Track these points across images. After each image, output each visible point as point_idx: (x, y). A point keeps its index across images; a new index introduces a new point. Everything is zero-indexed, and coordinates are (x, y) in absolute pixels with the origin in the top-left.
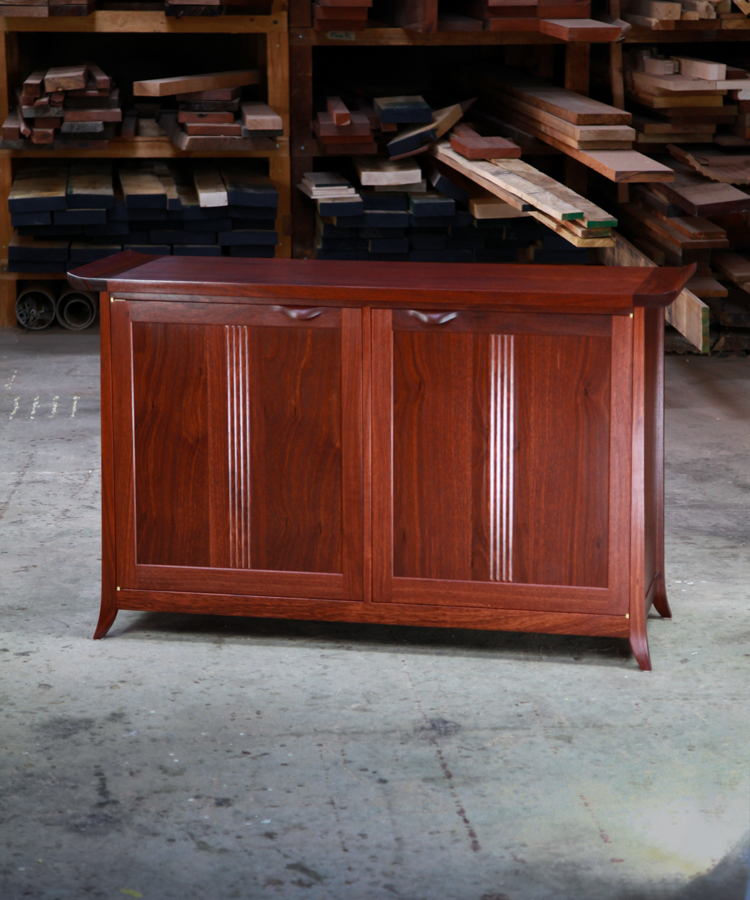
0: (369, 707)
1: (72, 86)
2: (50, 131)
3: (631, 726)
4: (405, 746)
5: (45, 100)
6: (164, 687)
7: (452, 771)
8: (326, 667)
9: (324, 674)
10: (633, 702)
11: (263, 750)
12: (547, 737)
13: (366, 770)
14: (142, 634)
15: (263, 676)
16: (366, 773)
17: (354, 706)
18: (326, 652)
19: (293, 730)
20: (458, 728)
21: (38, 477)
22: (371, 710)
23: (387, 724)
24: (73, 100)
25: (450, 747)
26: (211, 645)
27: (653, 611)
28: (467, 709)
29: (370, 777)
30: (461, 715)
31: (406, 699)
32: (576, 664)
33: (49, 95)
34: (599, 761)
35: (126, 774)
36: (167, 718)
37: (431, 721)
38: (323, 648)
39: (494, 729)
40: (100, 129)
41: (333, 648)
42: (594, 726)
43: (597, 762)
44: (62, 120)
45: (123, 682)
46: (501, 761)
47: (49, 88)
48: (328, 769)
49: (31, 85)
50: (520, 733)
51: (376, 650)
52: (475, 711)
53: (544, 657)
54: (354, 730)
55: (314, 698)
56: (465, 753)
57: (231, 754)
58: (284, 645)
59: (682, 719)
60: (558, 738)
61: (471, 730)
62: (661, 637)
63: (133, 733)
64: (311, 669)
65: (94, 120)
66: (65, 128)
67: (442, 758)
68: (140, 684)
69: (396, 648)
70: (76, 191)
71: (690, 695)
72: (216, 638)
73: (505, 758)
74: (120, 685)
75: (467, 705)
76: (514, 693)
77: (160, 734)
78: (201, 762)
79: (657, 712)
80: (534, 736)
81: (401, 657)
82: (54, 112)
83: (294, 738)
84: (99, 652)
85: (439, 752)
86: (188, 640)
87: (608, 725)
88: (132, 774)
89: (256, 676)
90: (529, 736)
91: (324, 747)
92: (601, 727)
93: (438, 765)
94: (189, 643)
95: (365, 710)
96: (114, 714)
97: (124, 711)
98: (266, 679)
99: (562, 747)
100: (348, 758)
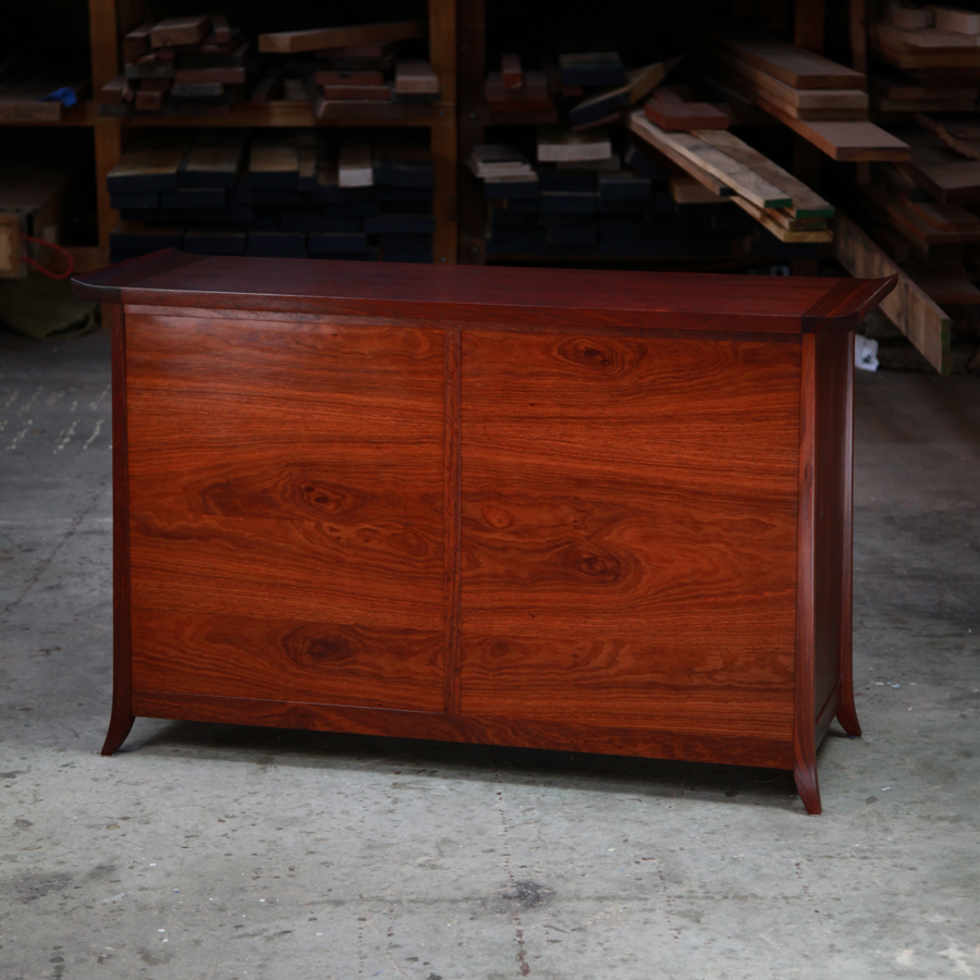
0: (441, 861)
1: (184, 40)
2: (157, 94)
3: (785, 898)
4: (476, 923)
5: (151, 57)
6: (178, 827)
7: (532, 964)
8: (396, 801)
9: (391, 812)
10: (794, 861)
11: (285, 925)
12: (670, 912)
13: (416, 959)
14: (168, 748)
15: (310, 814)
16: (415, 964)
17: (421, 860)
18: (401, 779)
19: (332, 895)
20: (552, 895)
21: (96, 527)
22: (441, 867)
23: (459, 889)
24: (184, 56)
25: (535, 925)
26: (254, 766)
27: (836, 725)
28: (570, 866)
29: (418, 971)
30: (560, 877)
31: (491, 851)
32: (727, 802)
33: (157, 50)
34: (732, 951)
35: (94, 959)
36: (168, 875)
37: (519, 884)
38: (398, 773)
39: (601, 899)
40: (217, 90)
41: (411, 772)
42: (735, 897)
43: (730, 954)
44: (172, 81)
45: (126, 818)
46: (600, 949)
47: (155, 43)
48: (365, 957)
49: (134, 39)
50: (633, 905)
51: (467, 777)
52: (579, 871)
53: (686, 792)
54: (413, 897)
55: (370, 847)
56: (554, 935)
57: (240, 932)
58: (348, 767)
59: (855, 889)
60: (683, 914)
61: (569, 900)
62: (845, 764)
63: (117, 898)
64: (376, 803)
65: (210, 81)
66: (176, 91)
67: (521, 943)
68: (147, 823)
69: (493, 775)
70: (191, 167)
71: (871, 851)
72: (262, 755)
73: (607, 945)
74: (121, 823)
75: (571, 861)
76: (639, 845)
77: (153, 898)
78: (197, 942)
79: (824, 877)
80: (652, 910)
81: (498, 787)
82: (162, 71)
83: (329, 908)
84: (106, 774)
85: (520, 934)
86: (226, 758)
87: (754, 896)
88: (101, 960)
89: (301, 813)
90: (644, 910)
91: (367, 923)
92: (744, 898)
93: (514, 954)
94: (226, 763)
95: (433, 867)
96: (101, 867)
97: (116, 862)
98: (314, 817)
99: (686, 928)
100: (395, 940)
